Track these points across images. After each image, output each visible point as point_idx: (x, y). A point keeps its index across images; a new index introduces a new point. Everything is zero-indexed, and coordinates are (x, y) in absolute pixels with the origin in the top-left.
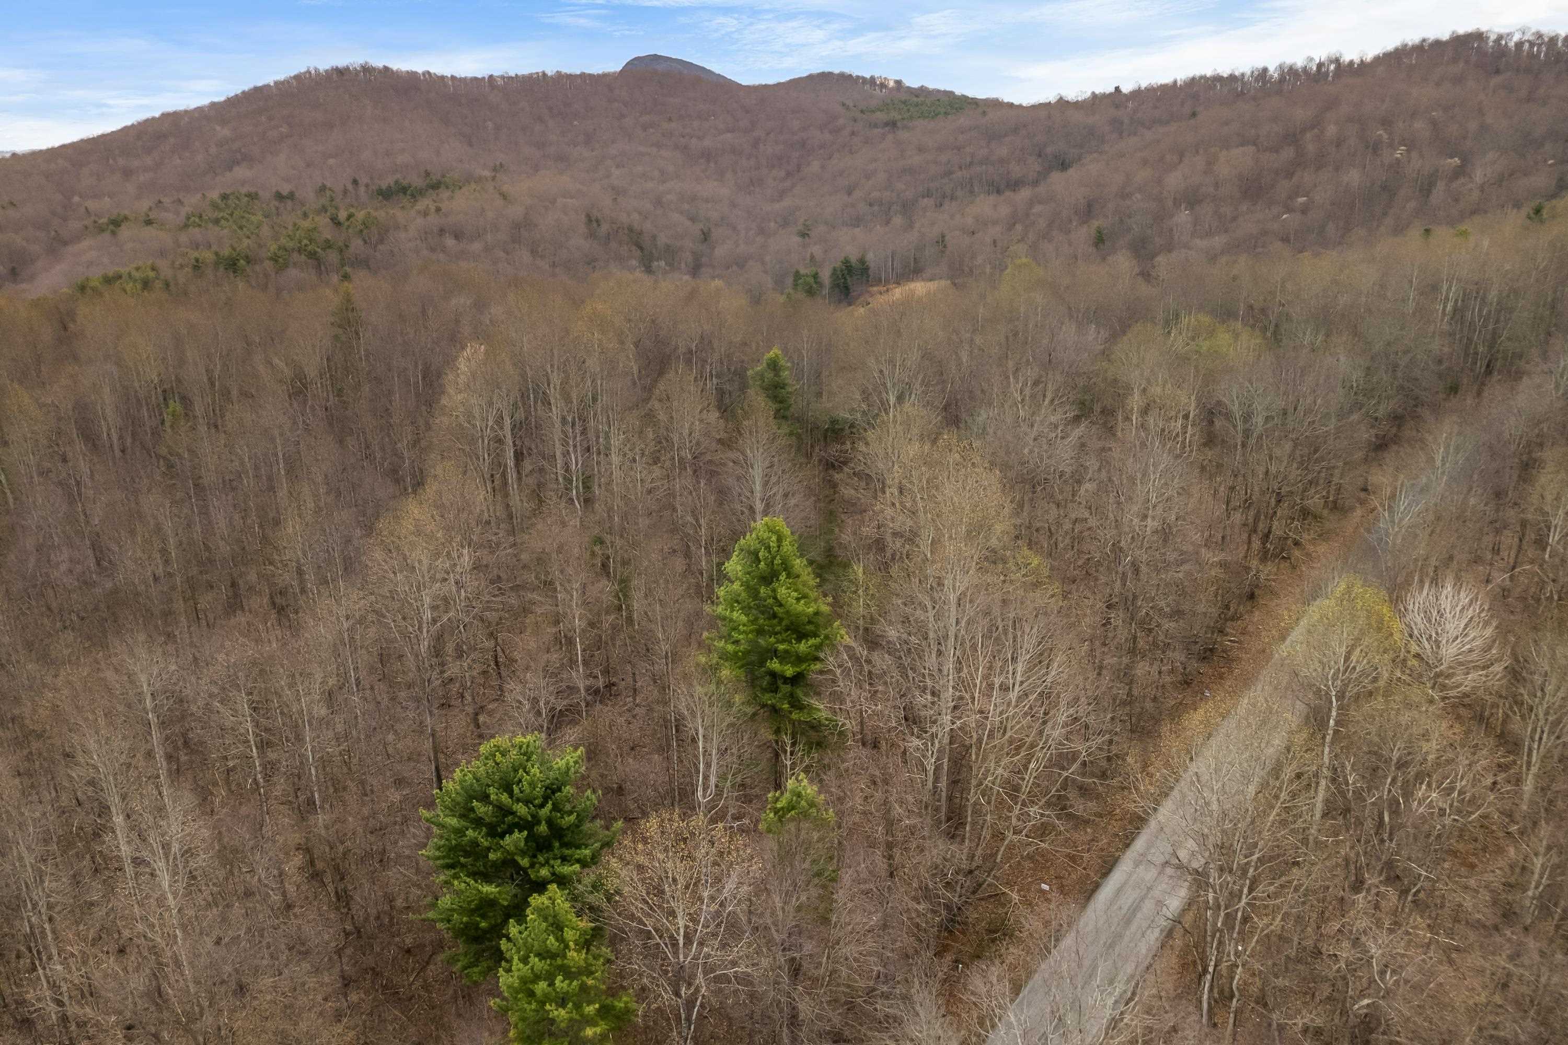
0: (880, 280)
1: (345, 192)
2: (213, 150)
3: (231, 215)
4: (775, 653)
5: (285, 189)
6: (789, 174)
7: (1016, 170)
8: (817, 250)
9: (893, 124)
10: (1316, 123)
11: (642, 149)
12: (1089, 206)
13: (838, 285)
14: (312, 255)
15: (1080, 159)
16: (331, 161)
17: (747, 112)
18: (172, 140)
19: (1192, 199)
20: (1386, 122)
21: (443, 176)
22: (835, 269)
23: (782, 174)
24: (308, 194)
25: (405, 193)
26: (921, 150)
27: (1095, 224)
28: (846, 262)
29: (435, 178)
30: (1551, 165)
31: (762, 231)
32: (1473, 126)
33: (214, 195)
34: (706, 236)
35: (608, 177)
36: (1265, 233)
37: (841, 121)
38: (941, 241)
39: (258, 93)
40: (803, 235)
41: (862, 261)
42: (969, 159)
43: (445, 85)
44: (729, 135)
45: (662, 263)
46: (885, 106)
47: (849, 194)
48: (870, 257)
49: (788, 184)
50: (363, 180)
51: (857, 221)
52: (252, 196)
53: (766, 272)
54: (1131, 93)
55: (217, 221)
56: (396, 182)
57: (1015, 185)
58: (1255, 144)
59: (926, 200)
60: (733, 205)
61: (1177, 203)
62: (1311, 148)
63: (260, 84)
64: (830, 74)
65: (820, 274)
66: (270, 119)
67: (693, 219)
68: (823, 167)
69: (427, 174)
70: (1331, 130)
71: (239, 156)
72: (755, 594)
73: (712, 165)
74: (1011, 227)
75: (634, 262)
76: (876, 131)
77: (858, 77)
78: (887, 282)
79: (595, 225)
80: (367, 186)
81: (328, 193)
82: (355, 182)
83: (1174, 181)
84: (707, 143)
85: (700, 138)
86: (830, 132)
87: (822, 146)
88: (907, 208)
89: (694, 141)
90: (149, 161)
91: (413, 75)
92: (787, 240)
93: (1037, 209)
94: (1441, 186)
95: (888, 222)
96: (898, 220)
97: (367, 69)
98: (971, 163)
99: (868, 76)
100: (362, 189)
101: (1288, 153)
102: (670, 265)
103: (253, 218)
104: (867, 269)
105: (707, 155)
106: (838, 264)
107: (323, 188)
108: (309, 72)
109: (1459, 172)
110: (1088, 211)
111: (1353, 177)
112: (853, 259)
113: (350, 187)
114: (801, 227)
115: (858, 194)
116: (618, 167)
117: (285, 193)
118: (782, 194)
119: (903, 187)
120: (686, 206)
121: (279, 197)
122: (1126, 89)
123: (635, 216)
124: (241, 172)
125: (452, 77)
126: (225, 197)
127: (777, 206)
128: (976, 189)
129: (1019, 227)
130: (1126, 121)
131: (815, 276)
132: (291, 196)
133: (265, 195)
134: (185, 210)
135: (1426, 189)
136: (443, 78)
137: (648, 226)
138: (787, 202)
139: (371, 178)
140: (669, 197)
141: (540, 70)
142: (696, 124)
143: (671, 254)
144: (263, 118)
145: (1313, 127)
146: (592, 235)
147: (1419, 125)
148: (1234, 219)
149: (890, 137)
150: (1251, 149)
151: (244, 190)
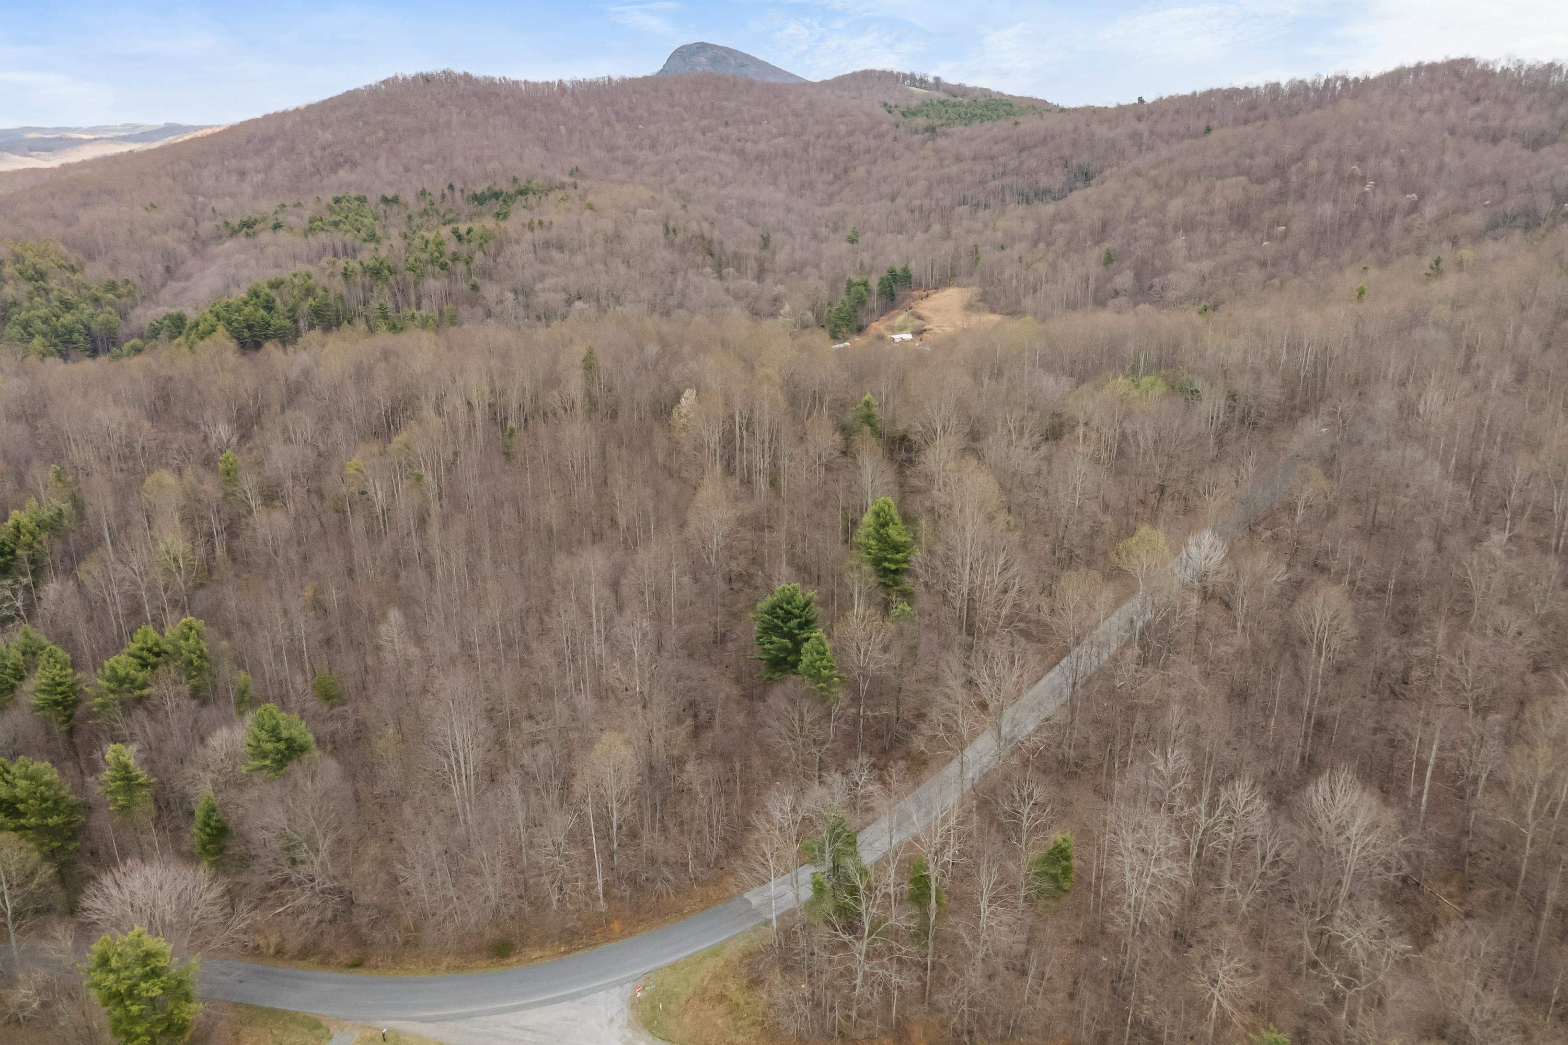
0: (921, 285)
1: (443, 196)
2: (318, 153)
3: (346, 218)
4: (886, 559)
5: (390, 194)
6: (837, 177)
7: (1044, 181)
8: (866, 257)
9: (931, 130)
10: (1301, 157)
11: (703, 153)
12: (1104, 225)
13: (885, 293)
14: (443, 266)
15: (1101, 172)
16: (427, 167)
17: (797, 116)
18: (279, 143)
19: (1188, 225)
20: (1361, 159)
21: (529, 182)
22: (882, 279)
23: (830, 177)
24: (409, 197)
25: (497, 199)
26: (959, 159)
27: (1107, 245)
28: (892, 273)
29: (523, 184)
30: (1486, 206)
31: (815, 236)
32: (1432, 163)
33: (328, 199)
34: (766, 242)
35: (673, 181)
36: (1248, 258)
37: (885, 127)
38: (975, 251)
39: (351, 97)
40: (852, 241)
41: (905, 270)
42: (1001, 169)
43: (519, 88)
44: (781, 140)
45: (731, 270)
46: (926, 108)
47: (893, 200)
48: (913, 267)
49: (836, 188)
50: (458, 186)
51: (900, 229)
52: (362, 200)
53: (821, 278)
54: (1154, 103)
55: (336, 224)
56: (489, 189)
57: (1042, 194)
58: (1248, 175)
59: (963, 207)
60: (789, 210)
61: (1176, 229)
62: (1294, 179)
63: (351, 89)
64: (872, 71)
65: (870, 283)
66: (366, 123)
67: (752, 224)
68: (869, 173)
69: (515, 180)
70: (1313, 164)
71: (341, 160)
72: (878, 532)
73: (766, 168)
74: (1035, 244)
75: (708, 270)
76: (917, 137)
77: (899, 74)
78: (927, 288)
79: (671, 233)
80: (462, 191)
81: (428, 198)
82: (451, 187)
83: (1176, 206)
84: (762, 146)
85: (755, 142)
86: (874, 137)
87: (867, 151)
88: (946, 216)
89: (749, 145)
90: (260, 162)
91: (491, 82)
92: (837, 247)
93: (1059, 227)
94: (1397, 221)
95: (927, 229)
96: (936, 228)
97: (448, 76)
98: (1004, 174)
99: (908, 72)
100: (458, 194)
101: (1274, 185)
102: (738, 270)
103: (365, 220)
104: (910, 277)
105: (760, 158)
106: (885, 274)
107: (423, 193)
108: (396, 78)
109: (1415, 208)
110: (1102, 231)
111: (1326, 209)
112: (898, 270)
113: (447, 192)
114: (850, 234)
115: (900, 201)
116: (681, 171)
117: (390, 197)
118: (831, 198)
119: (941, 195)
120: (745, 211)
121: (385, 200)
122: (1149, 99)
123: (705, 225)
124: (344, 174)
125: (526, 82)
126: (337, 201)
127: (828, 210)
128: (1008, 198)
129: (1042, 246)
130: (1146, 134)
131: (865, 284)
132: (395, 200)
133: (373, 198)
134: (307, 214)
135: (1386, 221)
136: (516, 83)
137: (716, 234)
138: (837, 207)
139: (465, 184)
140: (730, 202)
141: (605, 75)
142: (751, 128)
143: (738, 260)
144: (361, 123)
145: (1299, 160)
146: (671, 245)
147: (1387, 163)
148: (1223, 245)
149: (930, 144)
150: (1243, 179)
151: (354, 194)
